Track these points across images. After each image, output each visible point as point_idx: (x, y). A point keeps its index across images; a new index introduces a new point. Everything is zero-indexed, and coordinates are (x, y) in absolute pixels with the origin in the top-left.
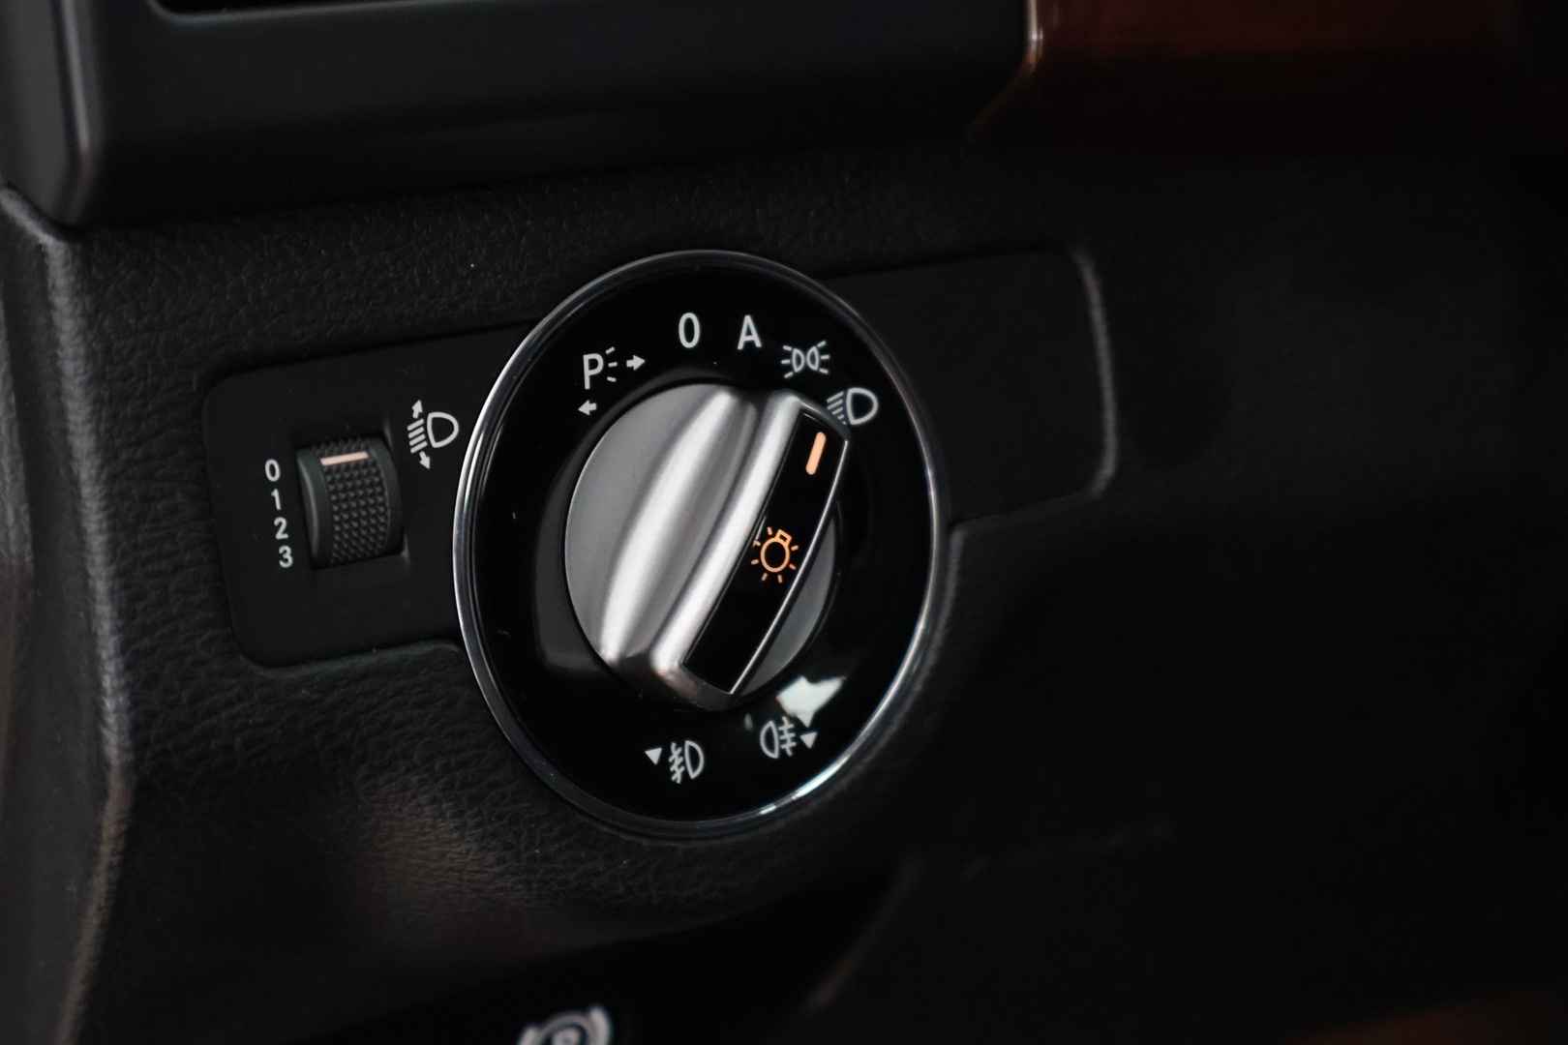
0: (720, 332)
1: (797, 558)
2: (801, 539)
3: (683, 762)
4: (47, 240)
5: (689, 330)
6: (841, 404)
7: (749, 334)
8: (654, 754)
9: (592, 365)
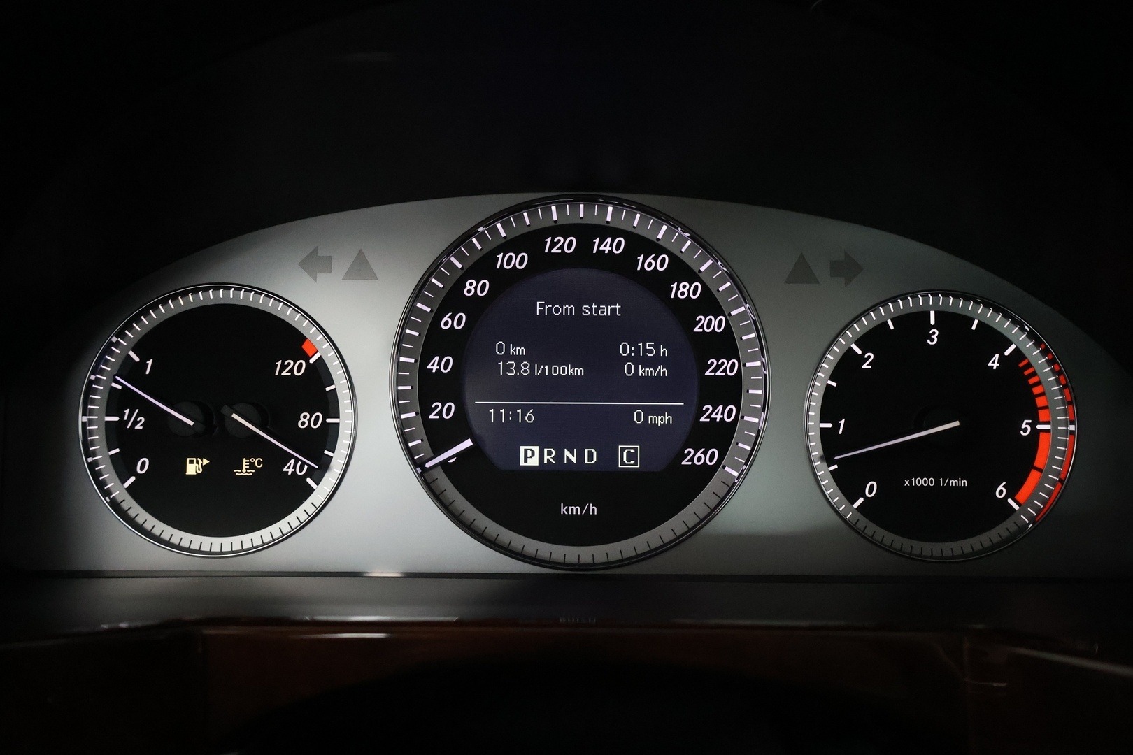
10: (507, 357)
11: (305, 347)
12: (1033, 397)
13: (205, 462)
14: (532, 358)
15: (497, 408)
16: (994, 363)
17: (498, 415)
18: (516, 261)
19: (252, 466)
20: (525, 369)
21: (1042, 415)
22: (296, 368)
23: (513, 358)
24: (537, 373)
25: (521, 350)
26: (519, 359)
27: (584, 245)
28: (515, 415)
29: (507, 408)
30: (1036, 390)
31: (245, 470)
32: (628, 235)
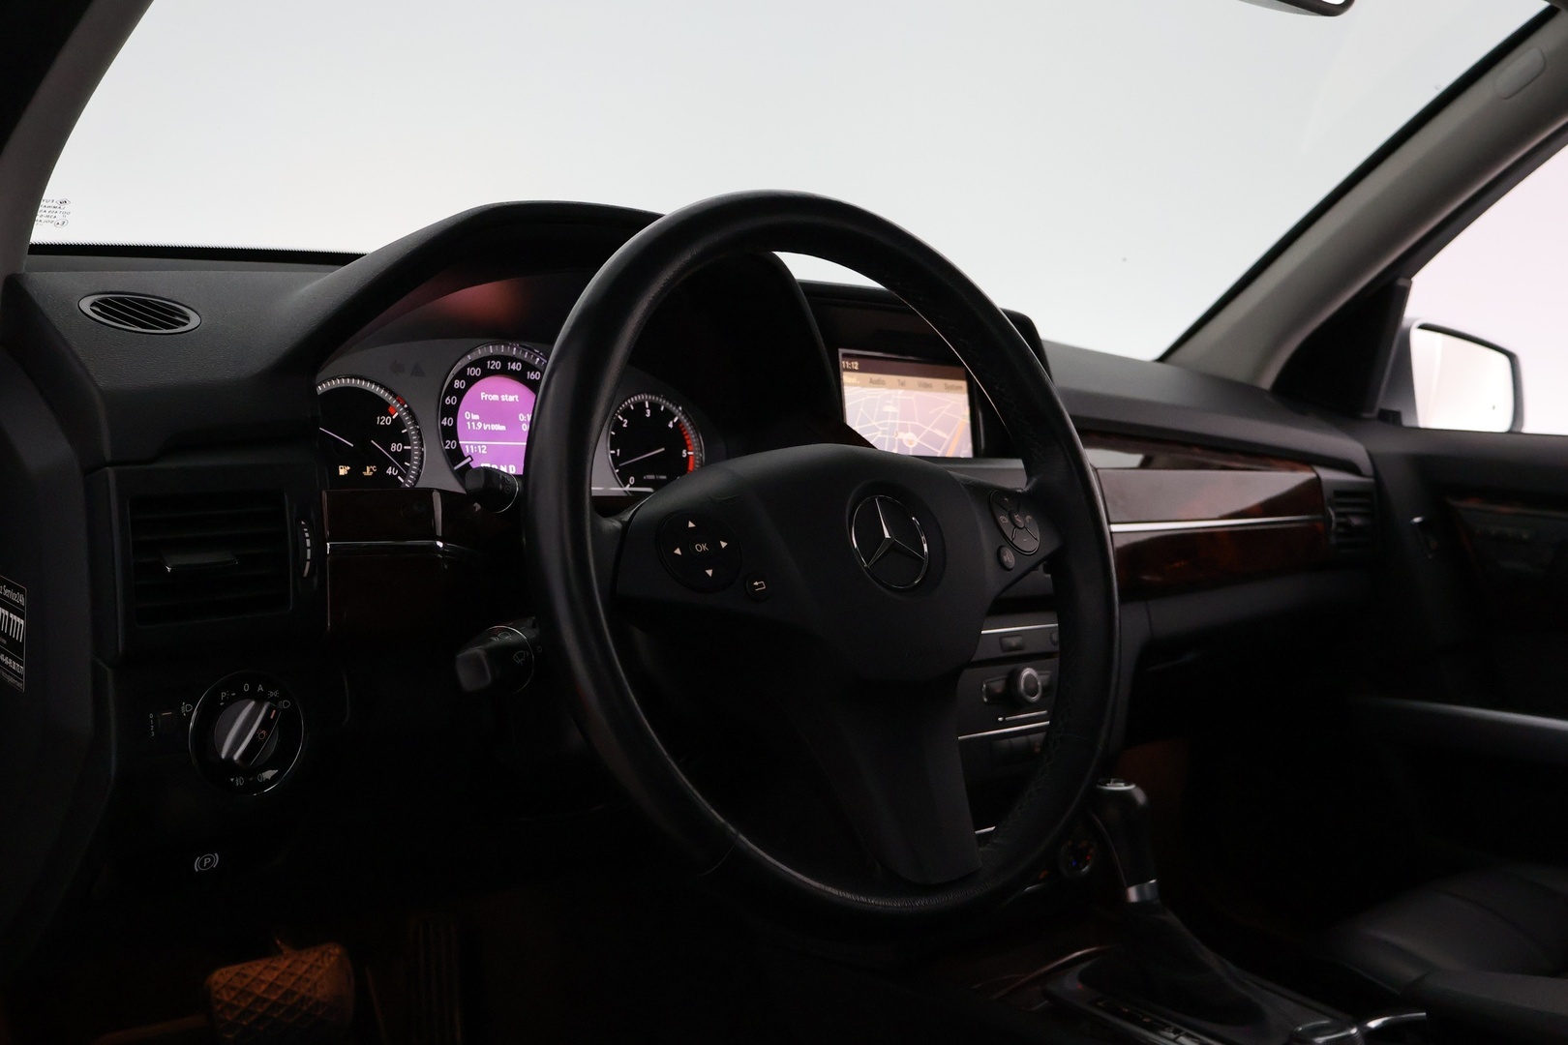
0: (254, 688)
1: (267, 737)
2: (268, 733)
3: (239, 782)
4: (108, 669)
5: (246, 688)
6: (282, 704)
7: (260, 688)
8: (232, 780)
9: (223, 695)
10: (471, 420)
11: (390, 410)
12: (685, 440)
13: (348, 468)
14: (483, 420)
15: (469, 445)
16: (671, 425)
17: (470, 449)
18: (474, 372)
19: (371, 470)
20: (480, 425)
21: (690, 448)
22: (386, 421)
23: (474, 421)
24: (485, 428)
25: (476, 417)
26: (476, 421)
27: (504, 366)
28: (478, 449)
29: (474, 445)
30: (686, 437)
31: (368, 473)
32: (523, 363)
